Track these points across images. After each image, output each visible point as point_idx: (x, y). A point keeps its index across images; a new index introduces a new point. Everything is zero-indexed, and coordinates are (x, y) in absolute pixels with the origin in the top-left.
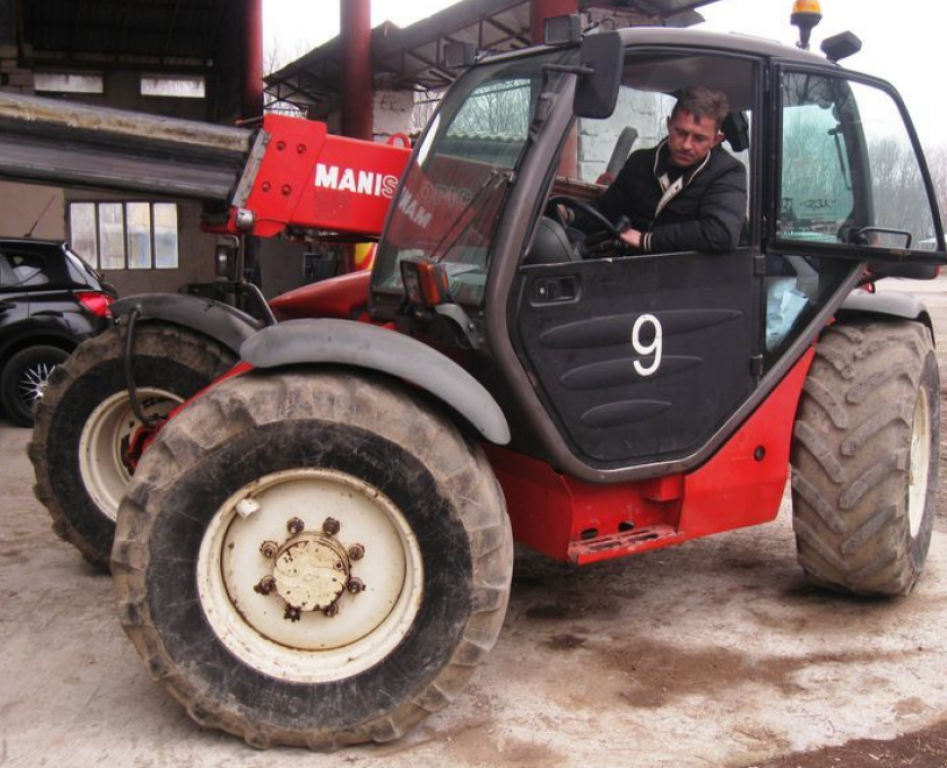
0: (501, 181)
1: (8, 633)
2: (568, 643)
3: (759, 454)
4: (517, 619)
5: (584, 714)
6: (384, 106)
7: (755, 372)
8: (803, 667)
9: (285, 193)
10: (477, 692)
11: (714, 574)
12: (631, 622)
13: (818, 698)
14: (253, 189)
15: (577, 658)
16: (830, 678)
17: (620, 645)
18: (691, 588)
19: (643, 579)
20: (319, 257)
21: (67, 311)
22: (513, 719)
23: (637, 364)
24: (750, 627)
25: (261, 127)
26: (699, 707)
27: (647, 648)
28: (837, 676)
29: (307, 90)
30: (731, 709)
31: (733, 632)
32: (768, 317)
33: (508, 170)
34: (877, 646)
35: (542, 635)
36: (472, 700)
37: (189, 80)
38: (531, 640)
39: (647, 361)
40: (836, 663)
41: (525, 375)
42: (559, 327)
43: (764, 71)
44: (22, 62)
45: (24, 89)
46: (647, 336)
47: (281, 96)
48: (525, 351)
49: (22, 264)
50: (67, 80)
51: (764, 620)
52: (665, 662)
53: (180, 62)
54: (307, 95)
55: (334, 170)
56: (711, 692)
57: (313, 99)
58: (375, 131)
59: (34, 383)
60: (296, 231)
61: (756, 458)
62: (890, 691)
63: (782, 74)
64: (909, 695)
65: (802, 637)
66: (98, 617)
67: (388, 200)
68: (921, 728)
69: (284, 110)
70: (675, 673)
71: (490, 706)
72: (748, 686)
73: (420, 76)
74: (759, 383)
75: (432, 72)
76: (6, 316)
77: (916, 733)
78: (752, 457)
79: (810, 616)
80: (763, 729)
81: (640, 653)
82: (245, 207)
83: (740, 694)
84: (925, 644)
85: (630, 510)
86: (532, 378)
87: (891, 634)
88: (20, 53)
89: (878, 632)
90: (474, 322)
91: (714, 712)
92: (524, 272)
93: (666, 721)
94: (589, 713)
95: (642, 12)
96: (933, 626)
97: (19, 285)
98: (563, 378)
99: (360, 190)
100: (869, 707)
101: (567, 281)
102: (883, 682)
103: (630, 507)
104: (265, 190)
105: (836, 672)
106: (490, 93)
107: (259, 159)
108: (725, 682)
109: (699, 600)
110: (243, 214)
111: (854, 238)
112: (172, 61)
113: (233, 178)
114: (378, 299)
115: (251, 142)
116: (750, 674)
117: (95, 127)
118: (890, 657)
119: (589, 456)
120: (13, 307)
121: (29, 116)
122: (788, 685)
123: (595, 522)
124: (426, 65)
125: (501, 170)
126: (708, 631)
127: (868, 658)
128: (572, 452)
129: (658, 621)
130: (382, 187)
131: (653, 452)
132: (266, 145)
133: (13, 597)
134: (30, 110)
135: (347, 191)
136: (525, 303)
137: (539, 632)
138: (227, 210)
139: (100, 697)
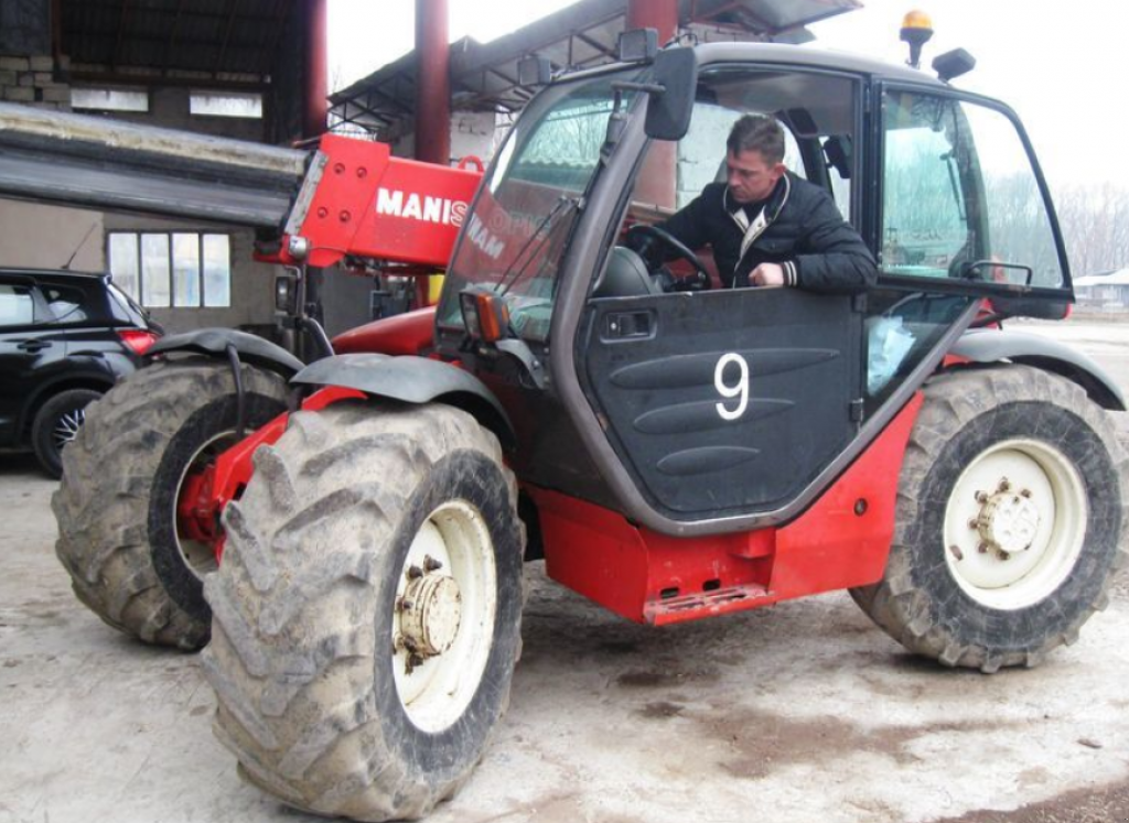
0: (570, 206)
1: (47, 699)
2: (664, 711)
3: (860, 508)
4: (608, 686)
5: (681, 784)
6: (462, 128)
7: (853, 418)
8: (919, 736)
9: (343, 220)
10: (564, 762)
11: (824, 638)
12: (733, 690)
13: (934, 768)
14: (308, 215)
15: (673, 727)
16: (948, 747)
17: (718, 713)
18: (799, 654)
19: (746, 644)
20: (389, 295)
21: (108, 351)
22: (604, 790)
23: (720, 408)
24: (862, 694)
25: (317, 148)
26: (806, 777)
27: (750, 716)
28: (957, 745)
29: (376, 111)
30: (840, 780)
31: (844, 700)
32: (870, 358)
33: (578, 196)
34: (1000, 714)
35: (635, 702)
36: (558, 770)
37: (244, 98)
38: (623, 708)
39: (732, 404)
40: (955, 732)
41: (594, 417)
42: (634, 366)
43: (865, 90)
44: (58, 76)
45: (60, 106)
46: (732, 376)
47: (348, 117)
48: (595, 392)
49: (59, 299)
50: (108, 96)
51: (877, 687)
52: (769, 731)
53: (234, 78)
54: (377, 116)
55: (398, 196)
56: (818, 761)
57: (383, 120)
58: (452, 156)
59: (70, 430)
60: (357, 261)
61: (856, 512)
62: (1013, 760)
63: (884, 94)
64: (1033, 765)
65: (919, 704)
66: (147, 683)
67: (457, 228)
68: (1047, 798)
69: (349, 132)
70: (781, 742)
71: (579, 777)
72: (859, 756)
73: (503, 96)
74: (859, 430)
75: (516, 92)
76: (39, 356)
77: (1039, 804)
78: (853, 511)
79: (927, 683)
80: (875, 800)
81: (742, 722)
82: (299, 235)
83: (850, 764)
84: (1051, 711)
85: (716, 568)
86: (602, 421)
87: (1016, 701)
88: (56, 65)
89: (1001, 699)
90: (539, 360)
91: (821, 783)
92: (594, 306)
93: (769, 793)
94: (686, 784)
95: (748, 29)
96: (1060, 693)
97: (55, 323)
98: (636, 421)
99: (426, 218)
100: (989, 777)
101: (642, 317)
102: (1006, 751)
103: (716, 564)
104: (321, 216)
105: (955, 741)
106: (581, 115)
107: (315, 183)
108: (834, 751)
109: (807, 667)
110: (296, 242)
111: (968, 273)
112: (226, 77)
113: (286, 203)
114: (443, 335)
115: (307, 165)
116: (862, 744)
117: (136, 147)
118: (1013, 725)
119: (665, 507)
120: (49, 346)
121: (64, 134)
122: (902, 755)
123: (676, 579)
124: (509, 84)
125: (570, 196)
126: (815, 699)
127: (990, 726)
128: (647, 501)
129: (761, 688)
130: (451, 214)
131: (740, 503)
132: (324, 168)
133: (51, 662)
134: (65, 128)
135: (412, 218)
136: (594, 340)
137: (632, 699)
138: (280, 237)
139: (151, 766)
